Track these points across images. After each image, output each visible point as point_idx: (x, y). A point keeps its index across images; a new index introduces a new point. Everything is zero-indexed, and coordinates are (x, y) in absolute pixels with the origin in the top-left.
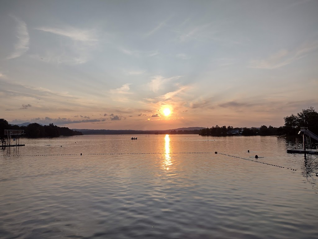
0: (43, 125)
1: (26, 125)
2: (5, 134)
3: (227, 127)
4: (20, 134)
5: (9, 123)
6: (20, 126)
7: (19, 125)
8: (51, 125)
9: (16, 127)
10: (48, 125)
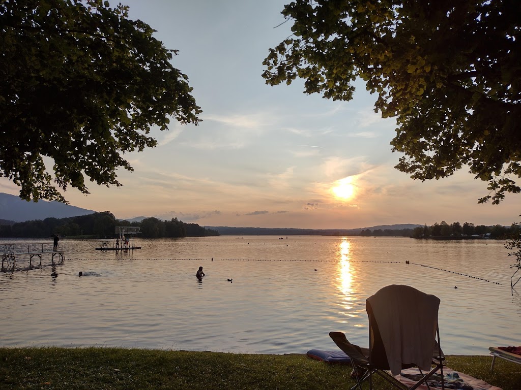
0: (163, 220)
1: (139, 221)
2: (116, 233)
3: (462, 225)
4: (134, 233)
5: (116, 218)
6: (131, 222)
7: (129, 221)
8: (174, 221)
9: (125, 223)
10: (170, 220)
